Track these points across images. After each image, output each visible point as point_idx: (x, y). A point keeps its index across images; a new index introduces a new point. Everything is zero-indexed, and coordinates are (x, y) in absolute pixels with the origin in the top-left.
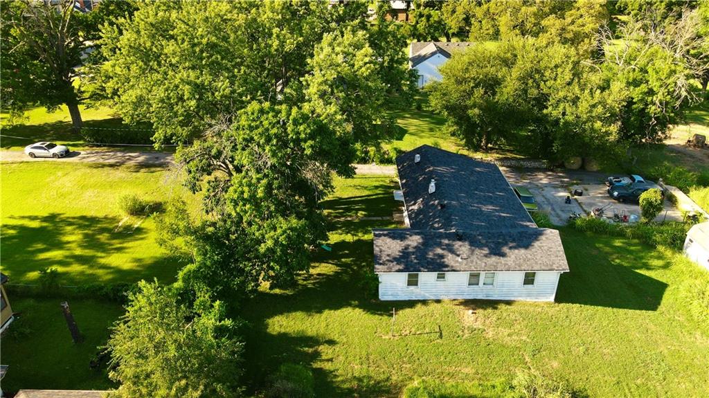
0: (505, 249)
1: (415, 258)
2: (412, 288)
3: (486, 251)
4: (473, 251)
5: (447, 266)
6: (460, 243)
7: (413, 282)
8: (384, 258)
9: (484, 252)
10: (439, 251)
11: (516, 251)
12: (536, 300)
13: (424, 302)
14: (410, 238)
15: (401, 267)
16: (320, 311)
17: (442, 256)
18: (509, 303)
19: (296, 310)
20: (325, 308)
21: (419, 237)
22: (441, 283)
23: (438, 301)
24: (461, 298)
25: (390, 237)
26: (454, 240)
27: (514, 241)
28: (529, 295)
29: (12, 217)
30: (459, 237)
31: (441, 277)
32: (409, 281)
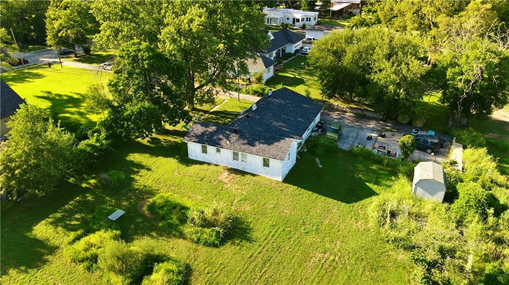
0: (257, 143)
1: (207, 138)
2: (204, 154)
3: (246, 141)
4: (239, 140)
5: (220, 145)
6: (234, 135)
7: (204, 151)
8: (192, 134)
9: (244, 142)
10: (221, 136)
11: (262, 145)
12: (271, 178)
13: (209, 164)
14: (211, 127)
15: (196, 140)
16: (157, 157)
17: (220, 139)
18: (254, 175)
19: (146, 153)
20: (160, 156)
21: (215, 127)
22: (218, 154)
23: (217, 165)
24: (230, 167)
25: (201, 125)
26: (232, 133)
27: (264, 139)
28: (267, 174)
29: (71, 92)
30: (236, 132)
31: (218, 151)
32: (203, 150)
